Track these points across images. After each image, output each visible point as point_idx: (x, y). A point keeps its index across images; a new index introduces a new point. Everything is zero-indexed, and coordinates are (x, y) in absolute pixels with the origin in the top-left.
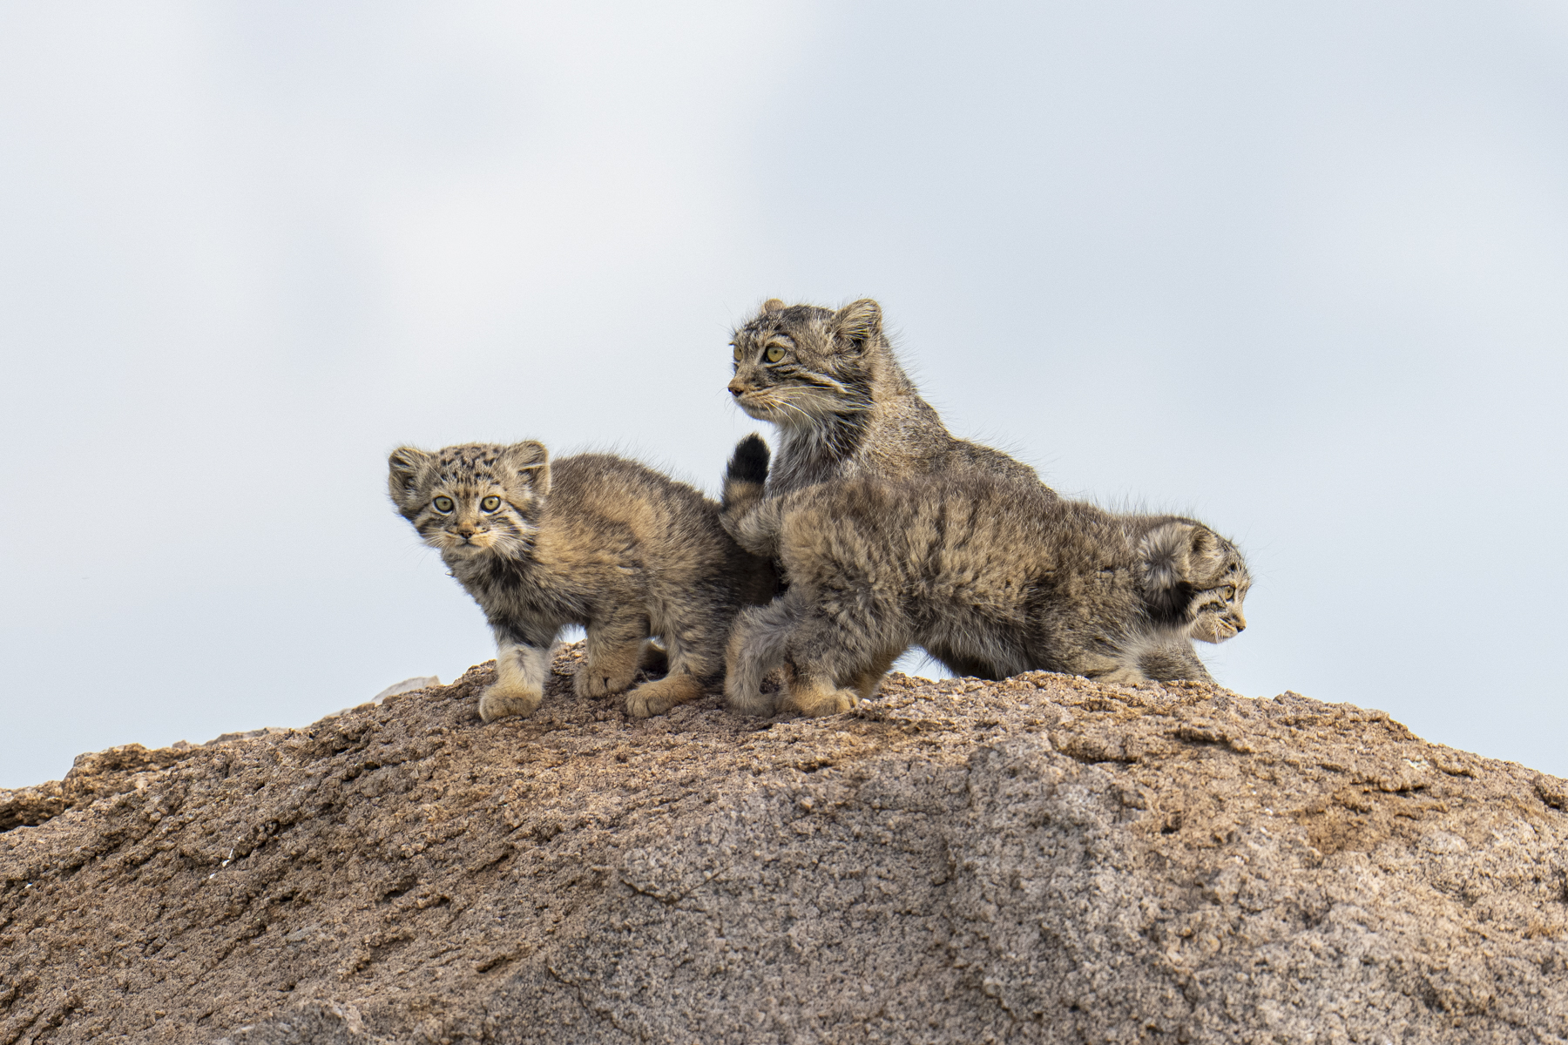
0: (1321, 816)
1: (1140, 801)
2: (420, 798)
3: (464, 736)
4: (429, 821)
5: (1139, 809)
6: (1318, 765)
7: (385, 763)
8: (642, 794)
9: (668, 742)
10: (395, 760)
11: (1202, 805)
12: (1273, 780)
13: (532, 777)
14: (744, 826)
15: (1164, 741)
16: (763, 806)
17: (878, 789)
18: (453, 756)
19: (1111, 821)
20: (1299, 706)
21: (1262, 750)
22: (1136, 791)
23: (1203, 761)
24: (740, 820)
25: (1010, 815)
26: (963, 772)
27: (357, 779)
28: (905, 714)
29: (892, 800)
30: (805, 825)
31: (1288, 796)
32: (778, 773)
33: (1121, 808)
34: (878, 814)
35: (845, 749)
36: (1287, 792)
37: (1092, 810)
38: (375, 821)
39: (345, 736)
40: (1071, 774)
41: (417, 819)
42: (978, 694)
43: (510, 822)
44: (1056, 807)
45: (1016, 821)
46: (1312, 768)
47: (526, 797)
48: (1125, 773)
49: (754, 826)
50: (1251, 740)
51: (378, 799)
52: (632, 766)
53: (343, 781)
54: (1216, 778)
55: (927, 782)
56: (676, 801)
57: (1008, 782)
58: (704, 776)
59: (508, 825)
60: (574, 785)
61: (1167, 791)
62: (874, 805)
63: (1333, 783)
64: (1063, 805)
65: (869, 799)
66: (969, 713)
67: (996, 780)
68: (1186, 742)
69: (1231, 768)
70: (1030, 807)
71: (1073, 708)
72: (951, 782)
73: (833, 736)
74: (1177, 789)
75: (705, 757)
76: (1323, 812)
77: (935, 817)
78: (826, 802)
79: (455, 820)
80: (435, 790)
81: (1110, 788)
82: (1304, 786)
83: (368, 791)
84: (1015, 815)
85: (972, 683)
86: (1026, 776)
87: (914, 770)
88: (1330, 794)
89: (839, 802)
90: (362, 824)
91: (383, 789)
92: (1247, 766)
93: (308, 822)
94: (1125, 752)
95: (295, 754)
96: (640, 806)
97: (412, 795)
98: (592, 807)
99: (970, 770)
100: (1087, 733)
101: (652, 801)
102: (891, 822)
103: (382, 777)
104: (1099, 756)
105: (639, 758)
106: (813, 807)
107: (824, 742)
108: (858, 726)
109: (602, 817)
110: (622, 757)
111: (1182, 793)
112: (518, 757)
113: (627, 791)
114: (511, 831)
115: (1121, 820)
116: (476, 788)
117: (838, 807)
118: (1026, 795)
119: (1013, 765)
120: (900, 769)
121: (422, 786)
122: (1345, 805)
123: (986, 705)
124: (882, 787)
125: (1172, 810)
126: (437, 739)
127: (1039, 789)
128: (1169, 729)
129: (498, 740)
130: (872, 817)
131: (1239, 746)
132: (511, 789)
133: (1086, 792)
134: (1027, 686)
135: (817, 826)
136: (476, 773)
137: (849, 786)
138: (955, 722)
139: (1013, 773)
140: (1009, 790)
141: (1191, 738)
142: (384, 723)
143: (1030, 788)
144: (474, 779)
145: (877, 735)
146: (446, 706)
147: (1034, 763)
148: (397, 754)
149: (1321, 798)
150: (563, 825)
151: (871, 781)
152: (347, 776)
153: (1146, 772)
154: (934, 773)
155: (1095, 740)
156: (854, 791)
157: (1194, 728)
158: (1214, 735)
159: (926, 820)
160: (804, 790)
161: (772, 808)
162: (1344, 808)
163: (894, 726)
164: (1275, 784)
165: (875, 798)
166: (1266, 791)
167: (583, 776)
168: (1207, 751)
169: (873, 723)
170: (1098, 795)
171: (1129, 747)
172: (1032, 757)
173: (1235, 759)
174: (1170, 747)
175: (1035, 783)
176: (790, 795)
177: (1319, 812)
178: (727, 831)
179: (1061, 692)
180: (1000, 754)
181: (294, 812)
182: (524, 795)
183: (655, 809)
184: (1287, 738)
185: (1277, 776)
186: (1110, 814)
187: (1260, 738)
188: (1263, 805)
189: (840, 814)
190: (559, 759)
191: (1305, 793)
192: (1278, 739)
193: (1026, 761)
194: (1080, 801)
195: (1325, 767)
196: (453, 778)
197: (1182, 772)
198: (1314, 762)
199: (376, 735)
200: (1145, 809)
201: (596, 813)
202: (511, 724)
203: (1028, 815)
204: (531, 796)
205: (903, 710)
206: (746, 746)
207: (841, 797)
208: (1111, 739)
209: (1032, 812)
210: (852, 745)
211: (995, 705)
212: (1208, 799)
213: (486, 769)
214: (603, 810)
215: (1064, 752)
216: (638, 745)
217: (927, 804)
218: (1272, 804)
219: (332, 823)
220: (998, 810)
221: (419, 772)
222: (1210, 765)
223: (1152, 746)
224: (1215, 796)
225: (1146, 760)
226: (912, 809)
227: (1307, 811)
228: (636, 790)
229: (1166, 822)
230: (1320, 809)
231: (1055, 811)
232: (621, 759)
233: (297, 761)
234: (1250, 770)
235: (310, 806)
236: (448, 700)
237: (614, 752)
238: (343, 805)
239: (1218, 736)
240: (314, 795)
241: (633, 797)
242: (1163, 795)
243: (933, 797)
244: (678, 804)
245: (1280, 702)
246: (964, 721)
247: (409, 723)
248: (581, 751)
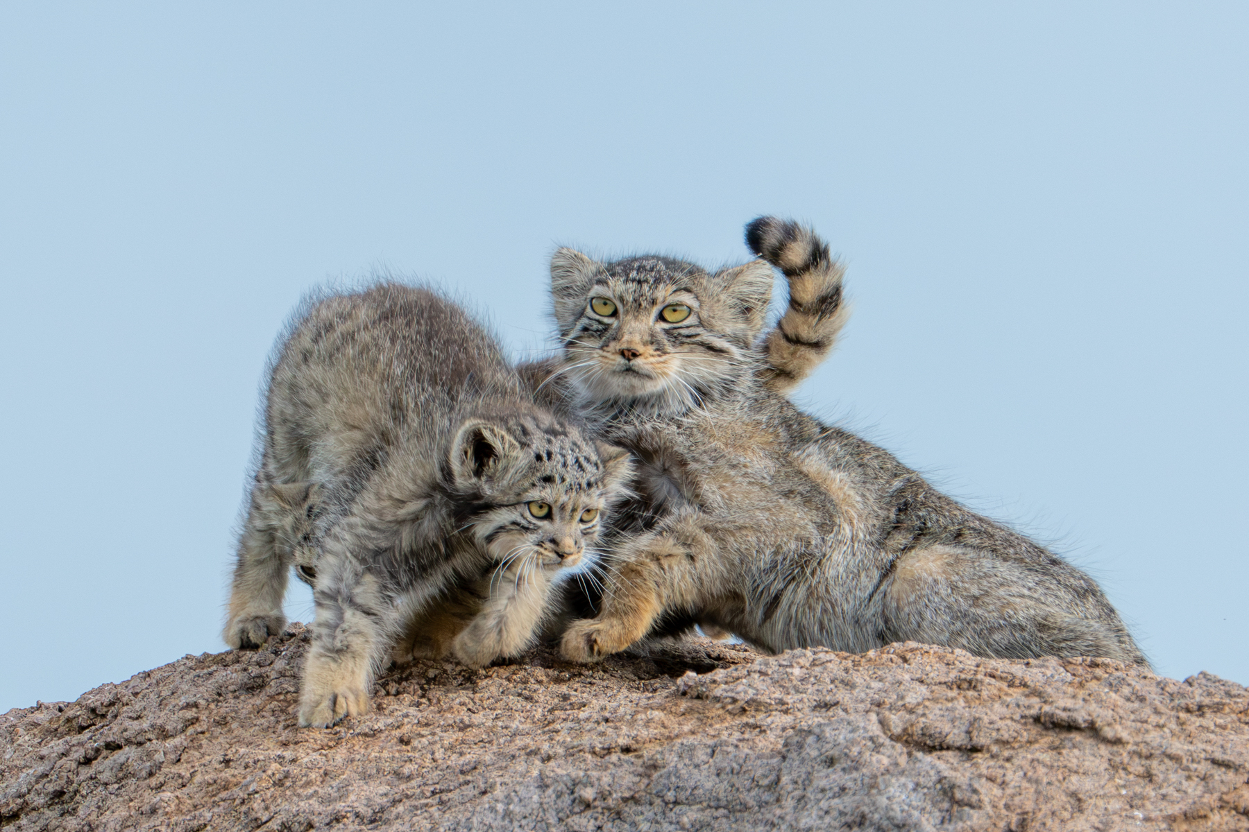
0: (1202, 822)
1: (974, 798)
2: (162, 785)
3: (222, 711)
4: (167, 813)
5: (972, 806)
6: (1206, 759)
7: (129, 742)
8: (414, 783)
9: (462, 721)
10: (139, 739)
11: (1055, 805)
12: (1149, 776)
13: (294, 761)
14: (511, 821)
15: (1018, 727)
16: (535, 798)
17: (673, 779)
18: (207, 735)
19: (938, 821)
20: (1212, 690)
21: (1139, 739)
22: (970, 785)
23: (1064, 752)
24: (507, 814)
25: (822, 813)
26: (775, 761)
27: (94, 762)
28: (732, 690)
29: (688, 793)
30: (584, 821)
31: (1164, 797)
32: (570, 759)
33: (952, 806)
34: (671, 810)
35: (654, 731)
36: (1163, 791)
37: (915, 808)
38: (108, 813)
39: (93, 710)
40: (897, 764)
41: (153, 811)
42: (825, 669)
43: (259, 815)
44: (874, 804)
45: (827, 819)
46: (1199, 762)
47: (282, 785)
48: (967, 765)
49: (524, 822)
50: (1126, 728)
51: (116, 786)
52: (414, 749)
53: (80, 764)
54: (1076, 772)
55: (732, 772)
56: (451, 791)
57: (825, 771)
58: (488, 763)
59: (256, 819)
60: (339, 772)
61: (1015, 787)
62: (666, 799)
63: (1222, 782)
64: (883, 801)
65: (662, 790)
66: (809, 691)
67: (810, 769)
68: (1047, 729)
69: (1097, 761)
70: (846, 803)
71: (934, 688)
72: (760, 772)
73: (643, 716)
74: (1028, 785)
75: (502, 741)
76: (1205, 817)
77: (738, 814)
78: (610, 794)
79: (197, 813)
80: (180, 776)
81: (940, 781)
82: (1185, 784)
83: (103, 777)
84: (827, 812)
85: (821, 655)
86: (844, 765)
87: (718, 757)
88: (1216, 795)
89: (627, 795)
90: (93, 817)
91: (123, 774)
92: (1118, 759)
93: (34, 813)
94: (971, 739)
95: (36, 731)
96: (407, 797)
97: (154, 781)
98: (352, 797)
99: (784, 758)
100: (931, 716)
101: (422, 792)
102: (685, 820)
103: (122, 759)
104: (941, 745)
105: (424, 740)
106: (595, 800)
107: (632, 723)
108: (676, 705)
109: (362, 809)
110: (405, 739)
111: (1032, 790)
112: (282, 738)
113: (400, 779)
114: (259, 827)
115: (950, 820)
116: (227, 774)
117: (625, 800)
118: (843, 789)
119: (831, 753)
120: (701, 755)
121: (167, 770)
122: (1236, 808)
123: (832, 682)
124: (678, 777)
125: (1019, 811)
126: (190, 714)
127: (859, 782)
128: (1027, 712)
129: (263, 717)
130: (664, 813)
131: (1109, 733)
132: (264, 776)
133: (911, 786)
134: (891, 660)
135: (598, 823)
136: (230, 756)
137: (640, 775)
138: (790, 701)
139: (831, 762)
140: (823, 783)
141: (1053, 723)
142: (136, 694)
143: (846, 780)
144: (227, 762)
145: (696, 715)
146: (211, 674)
147: (855, 751)
148: (143, 731)
149: (1205, 800)
150: (316, 820)
151: (666, 770)
152: (85, 757)
153: (992, 763)
154: (741, 761)
155: (939, 724)
156: (646, 781)
157: (1058, 712)
158: (1080, 720)
159: (727, 817)
160: (584, 780)
161: (546, 800)
162: (1234, 812)
163: (718, 705)
164: (1151, 781)
165: (669, 790)
166: (1138, 789)
167: (352, 761)
168: (1071, 740)
169: (696, 701)
170: (926, 790)
171: (975, 733)
172: (853, 742)
173: (1104, 750)
174: (1025, 734)
175: (855, 775)
176: (569, 784)
177: (1201, 817)
178: (490, 827)
179: (928, 668)
180: (819, 738)
181: (19, 801)
182: (279, 783)
183: (424, 801)
184: (1173, 725)
185: (1154, 772)
186: (937, 814)
187: (1139, 725)
188: (1132, 807)
189: (627, 809)
190: (330, 740)
191: (1185, 792)
192: (1160, 727)
193: (846, 747)
194: (903, 797)
195: (1215, 762)
196: (203, 761)
197: (1036, 764)
198: (1203, 755)
199: (125, 708)
200: (980, 808)
201: (355, 804)
202: (282, 697)
203: (842, 813)
204: (288, 784)
205: (732, 686)
206: (551, 727)
207: (630, 789)
208: (957, 723)
209: (848, 810)
210: (664, 727)
211: (842, 681)
212: (1064, 798)
213: (242, 750)
214: (365, 802)
215: (895, 738)
216: (427, 725)
217: (730, 798)
218: (1143, 805)
219: (62, 815)
220: (808, 806)
221: (165, 754)
222: (1071, 757)
223: (1002, 732)
224: (1074, 795)
225: (995, 749)
226: (712, 804)
227: (1185, 815)
228: (409, 778)
229: (1009, 824)
230: (1202, 813)
231: (872, 809)
232: (403, 741)
233: (37, 740)
234: (1121, 763)
235: (39, 794)
236: (214, 668)
237: (397, 733)
238: (76, 792)
239: (1085, 721)
240: (45, 780)
241: (403, 786)
242: (1009, 791)
243: (738, 789)
244: (450, 795)
245: (1190, 685)
246: (801, 701)
247: (163, 694)
248: (358, 731)
